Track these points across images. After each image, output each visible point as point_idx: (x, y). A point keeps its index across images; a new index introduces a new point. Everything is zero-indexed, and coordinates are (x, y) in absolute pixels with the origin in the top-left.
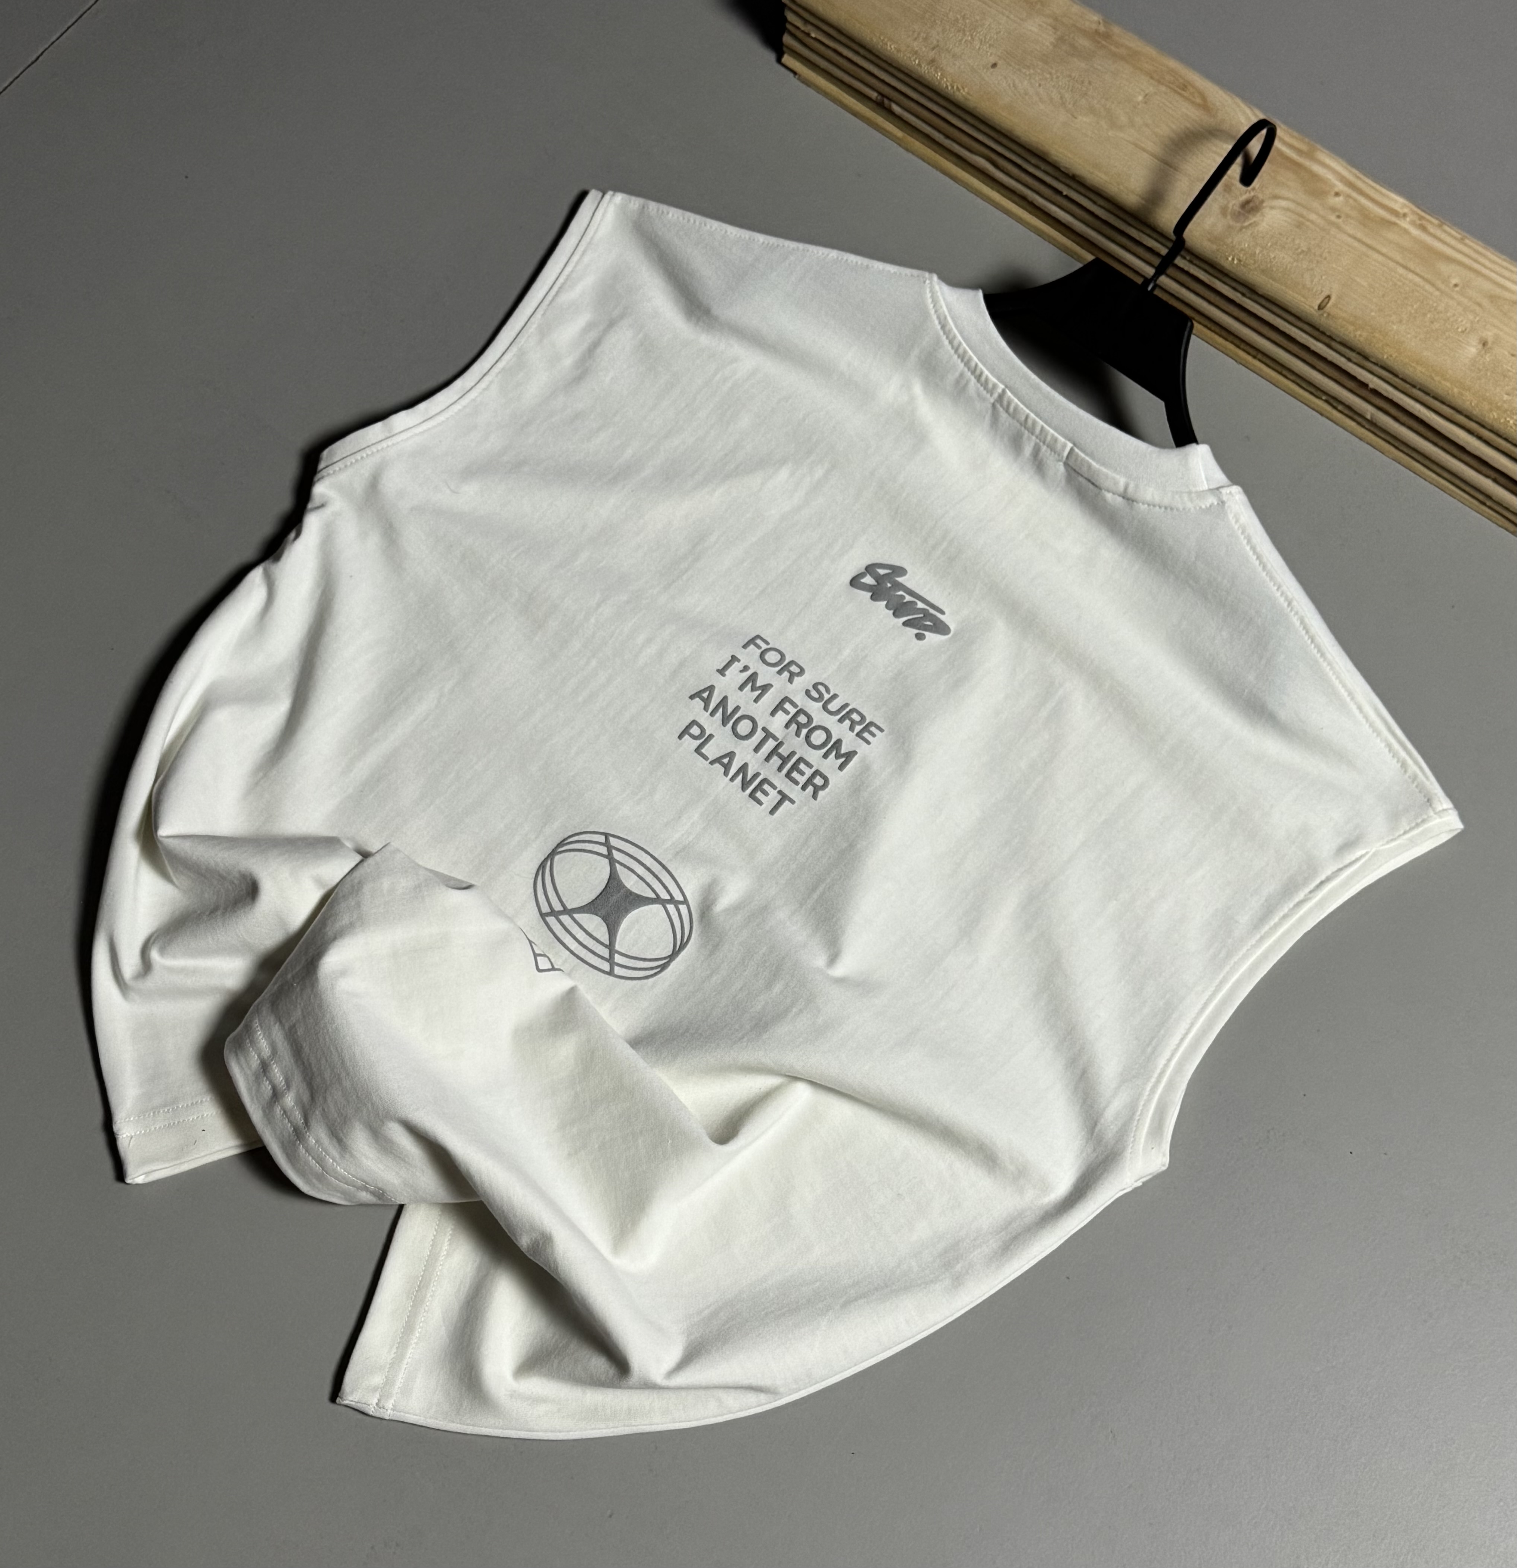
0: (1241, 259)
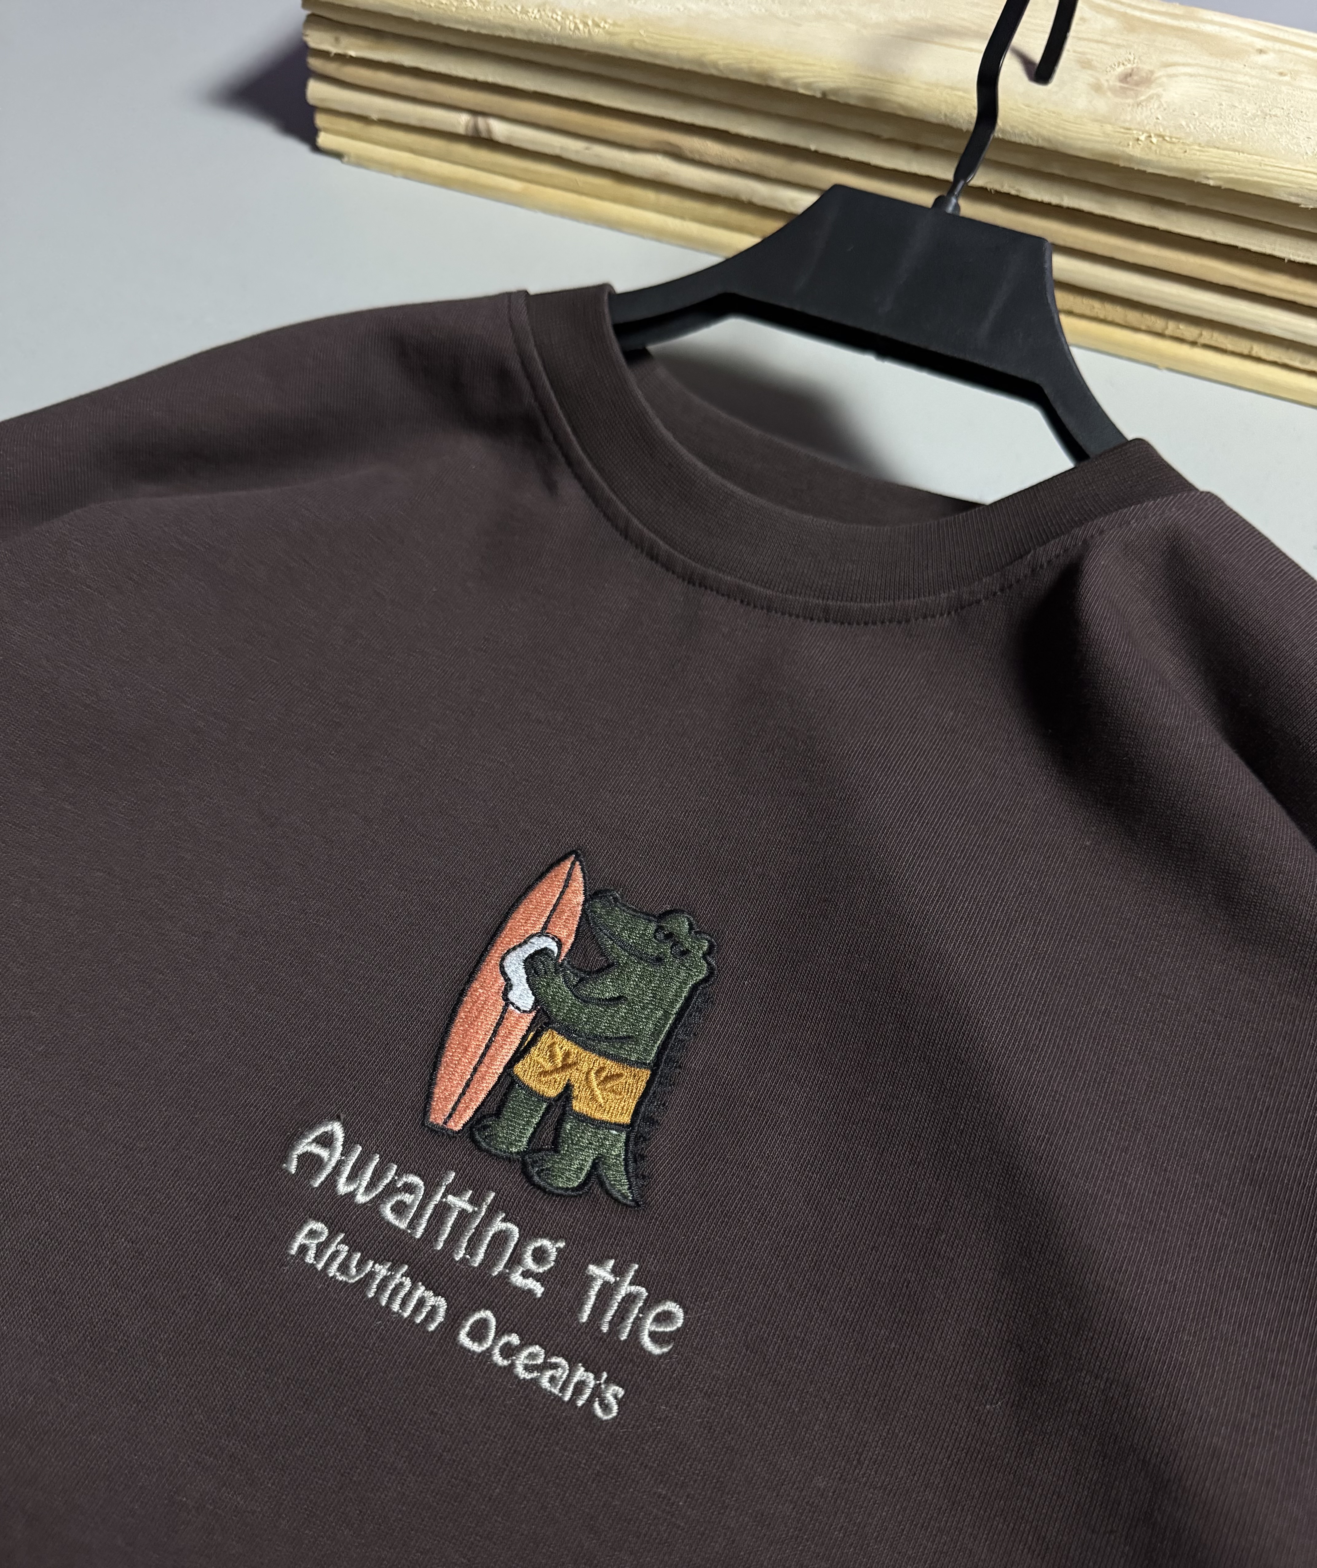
0: (1163, 133)
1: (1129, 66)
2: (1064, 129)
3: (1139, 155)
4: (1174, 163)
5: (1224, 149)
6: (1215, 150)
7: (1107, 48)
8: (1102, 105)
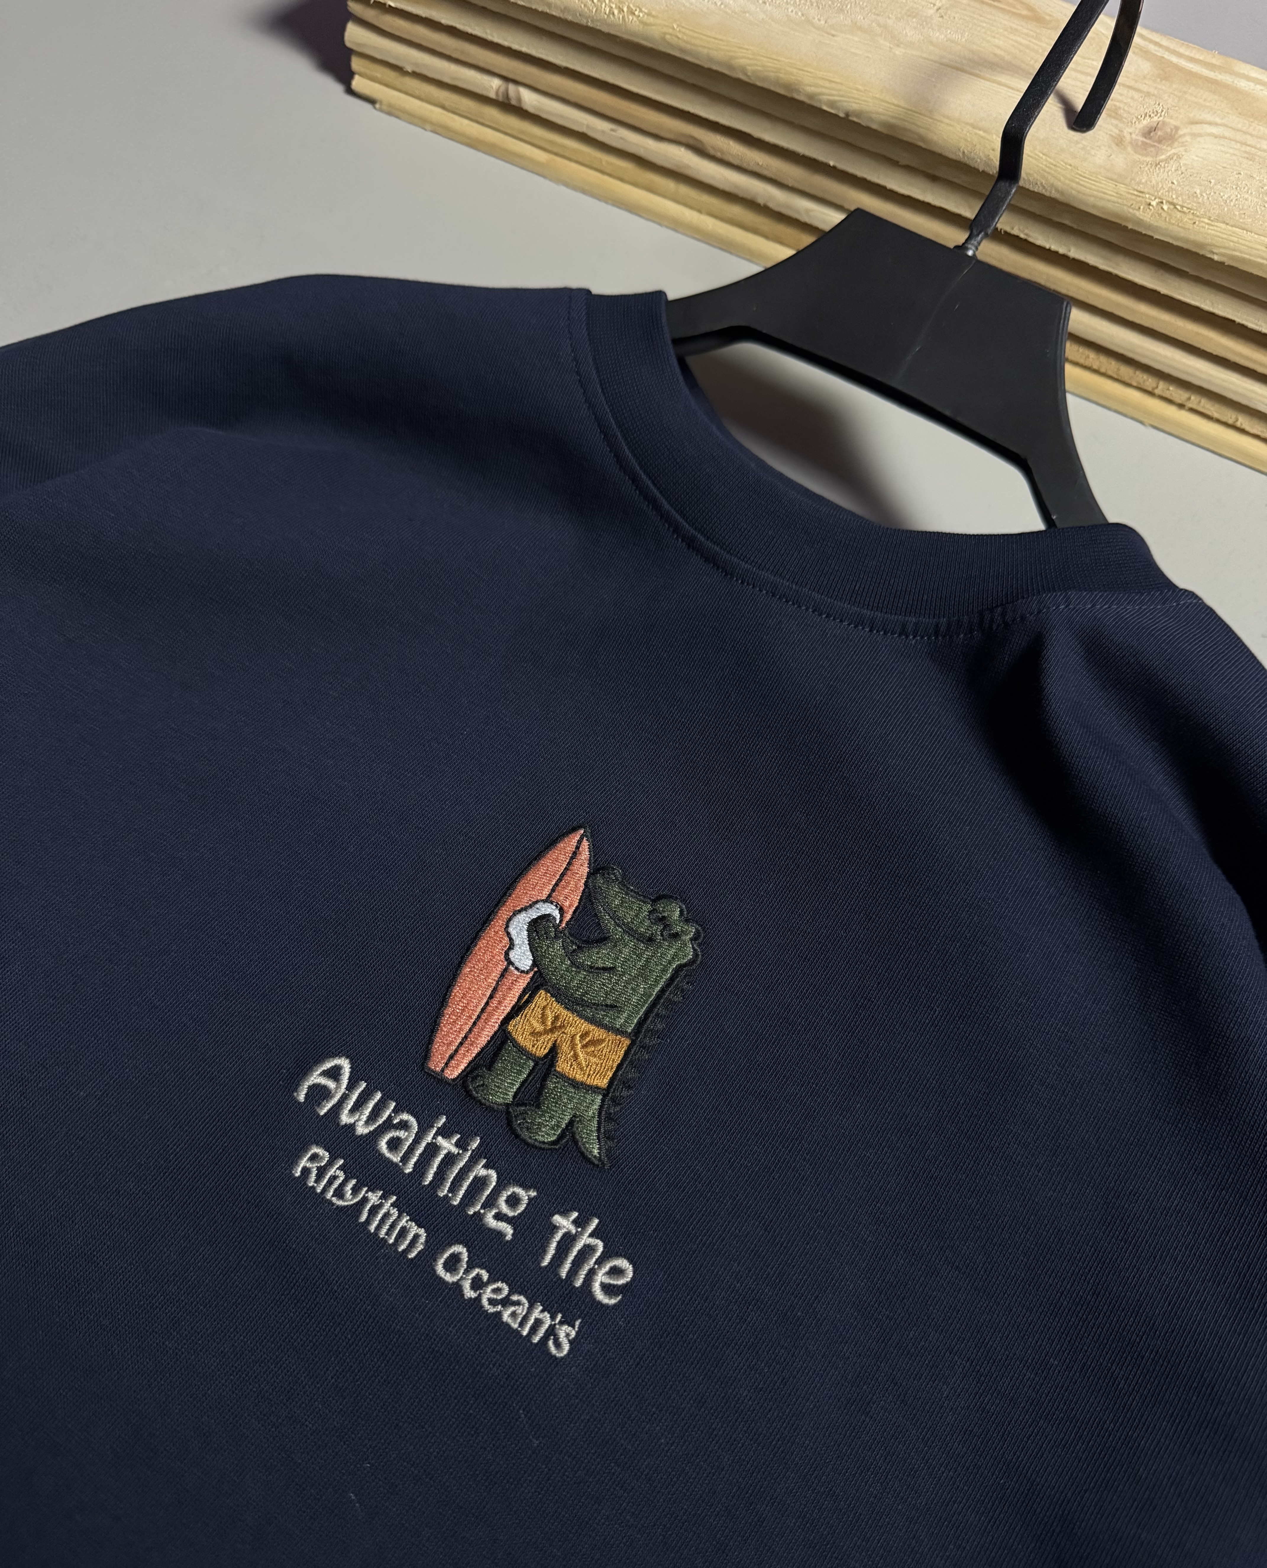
0: (1175, 201)
1: (1156, 118)
2: (1078, 183)
3: (1148, 220)
4: (1183, 234)
5: (1232, 226)
6: (1223, 226)
7: (1136, 95)
8: (1120, 161)
